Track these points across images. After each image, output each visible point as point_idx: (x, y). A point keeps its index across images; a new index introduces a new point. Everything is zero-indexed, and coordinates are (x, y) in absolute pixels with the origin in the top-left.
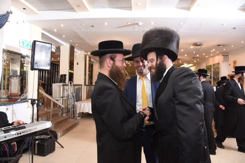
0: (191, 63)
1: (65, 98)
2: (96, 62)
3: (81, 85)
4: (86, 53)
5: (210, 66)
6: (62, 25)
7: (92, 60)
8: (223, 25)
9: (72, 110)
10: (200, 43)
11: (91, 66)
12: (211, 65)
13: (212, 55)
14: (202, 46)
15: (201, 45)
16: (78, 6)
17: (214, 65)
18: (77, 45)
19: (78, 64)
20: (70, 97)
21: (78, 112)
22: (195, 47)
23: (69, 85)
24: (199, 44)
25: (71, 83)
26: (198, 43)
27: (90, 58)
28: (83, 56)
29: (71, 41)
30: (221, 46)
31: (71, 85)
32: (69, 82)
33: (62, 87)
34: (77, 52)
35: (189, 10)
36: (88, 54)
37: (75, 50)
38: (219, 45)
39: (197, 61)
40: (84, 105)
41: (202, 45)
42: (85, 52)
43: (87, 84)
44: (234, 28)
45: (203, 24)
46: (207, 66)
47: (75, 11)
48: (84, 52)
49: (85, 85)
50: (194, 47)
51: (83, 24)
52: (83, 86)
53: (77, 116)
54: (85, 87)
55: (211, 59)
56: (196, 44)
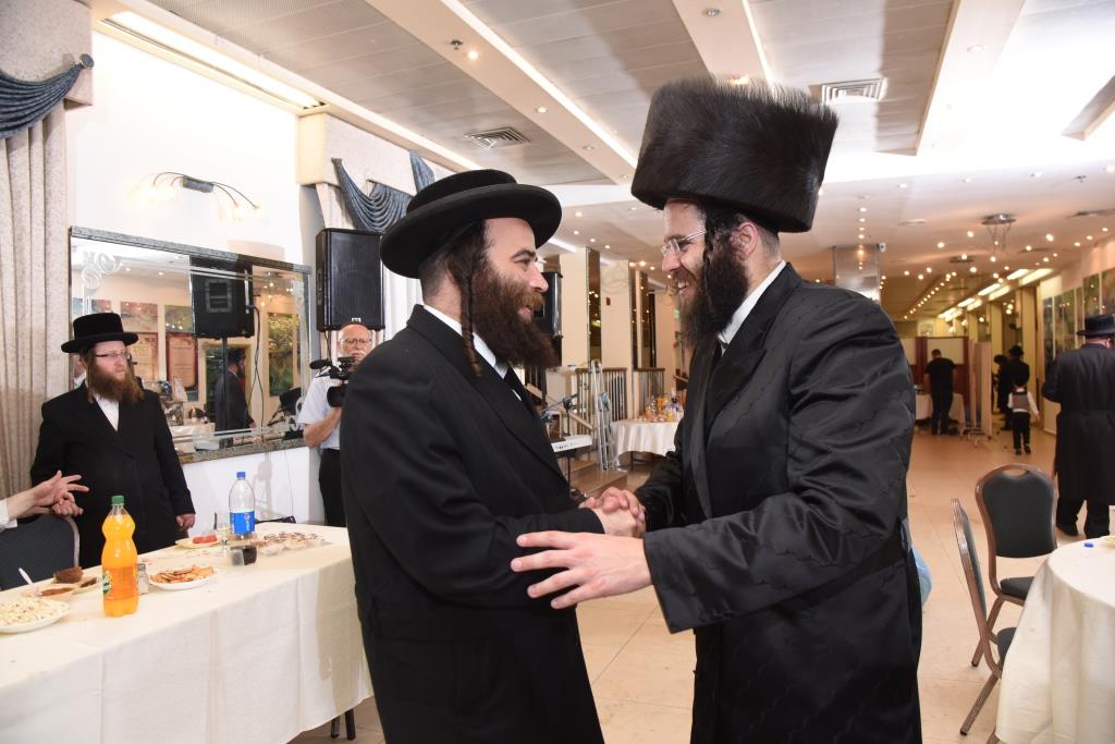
0: (1036, 268)
1: (584, 410)
2: (664, 286)
3: (624, 370)
4: (632, 264)
5: (1094, 279)
6: (579, 214)
7: (650, 280)
8: (1033, 175)
9: (605, 444)
10: (1006, 216)
11: (649, 302)
12: (1097, 275)
13: (1089, 238)
14: (1013, 224)
15: (1010, 221)
16: (621, 176)
17: (1104, 274)
18: (608, 247)
19: (608, 302)
20: (596, 406)
21: (620, 451)
22: (992, 227)
23: (594, 370)
24: (1002, 218)
25: (597, 366)
26: (998, 215)
27: (644, 276)
28: (625, 275)
29: (593, 240)
30: (1091, 215)
31: (597, 372)
32: (593, 362)
33: (574, 379)
34: (606, 265)
35: (915, 154)
36: (638, 266)
37: (602, 260)
38: (1080, 214)
39: (1051, 257)
40: (639, 431)
41: (1014, 220)
42: (630, 261)
43: (640, 365)
44: (1079, 178)
45: (968, 180)
46: (1085, 280)
47: (613, 183)
48: (627, 261)
49: (635, 367)
50: (985, 226)
51: (634, 209)
52: (629, 372)
53: (618, 464)
54: (636, 374)
55: (1096, 250)
56: (995, 219)
